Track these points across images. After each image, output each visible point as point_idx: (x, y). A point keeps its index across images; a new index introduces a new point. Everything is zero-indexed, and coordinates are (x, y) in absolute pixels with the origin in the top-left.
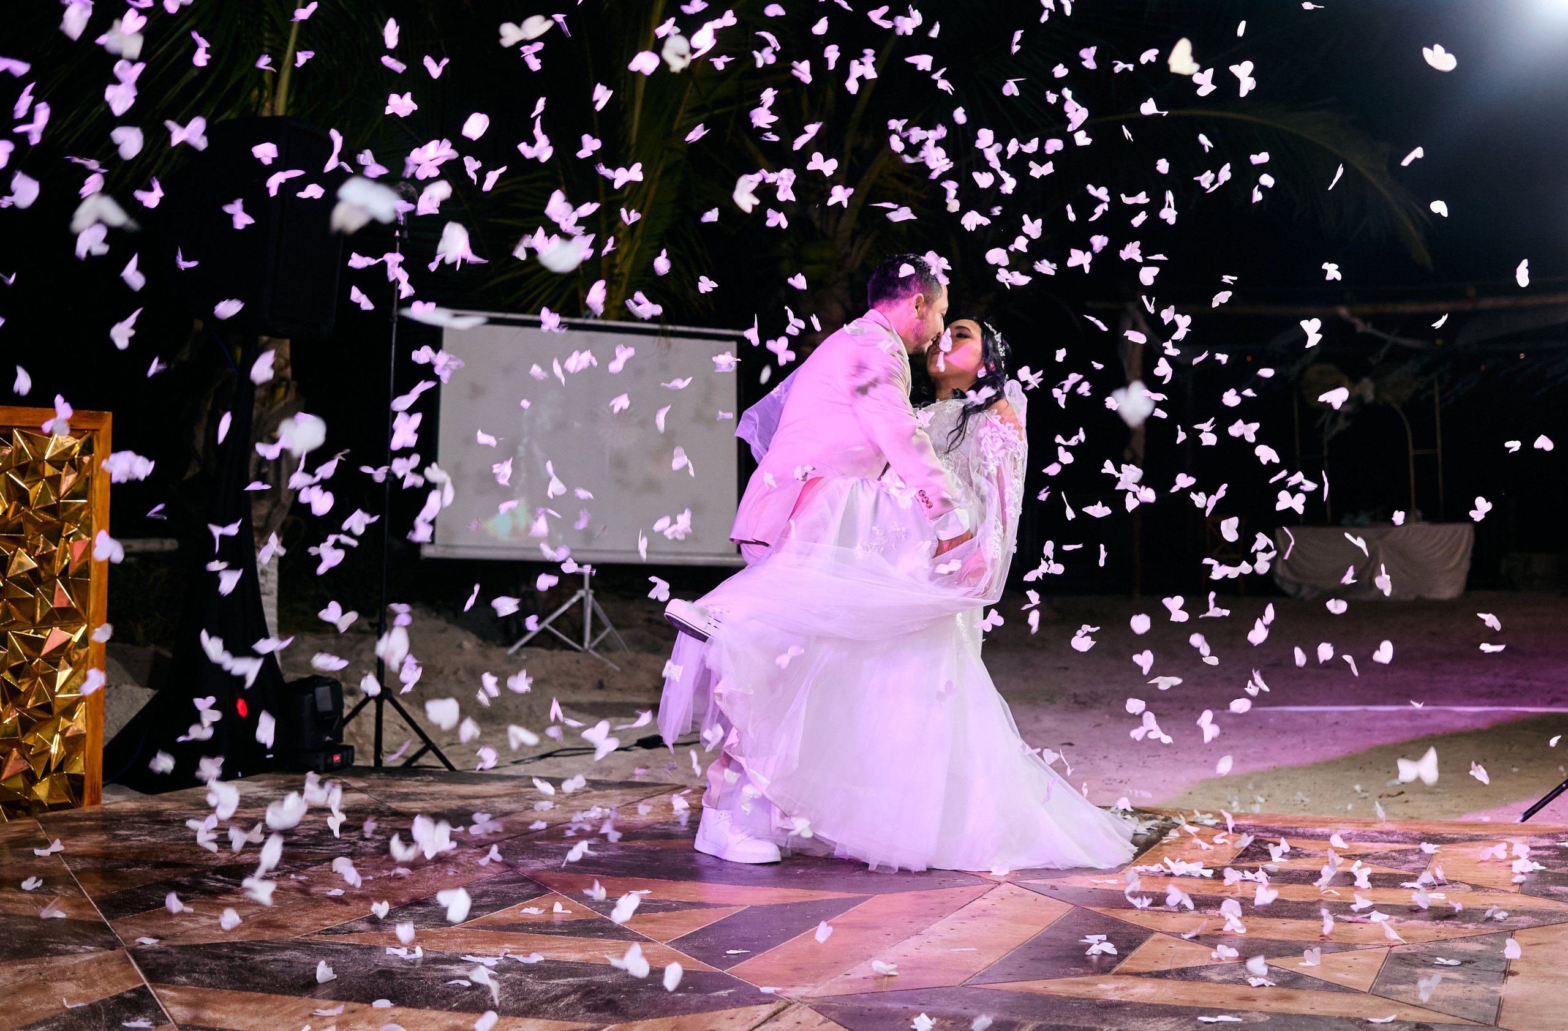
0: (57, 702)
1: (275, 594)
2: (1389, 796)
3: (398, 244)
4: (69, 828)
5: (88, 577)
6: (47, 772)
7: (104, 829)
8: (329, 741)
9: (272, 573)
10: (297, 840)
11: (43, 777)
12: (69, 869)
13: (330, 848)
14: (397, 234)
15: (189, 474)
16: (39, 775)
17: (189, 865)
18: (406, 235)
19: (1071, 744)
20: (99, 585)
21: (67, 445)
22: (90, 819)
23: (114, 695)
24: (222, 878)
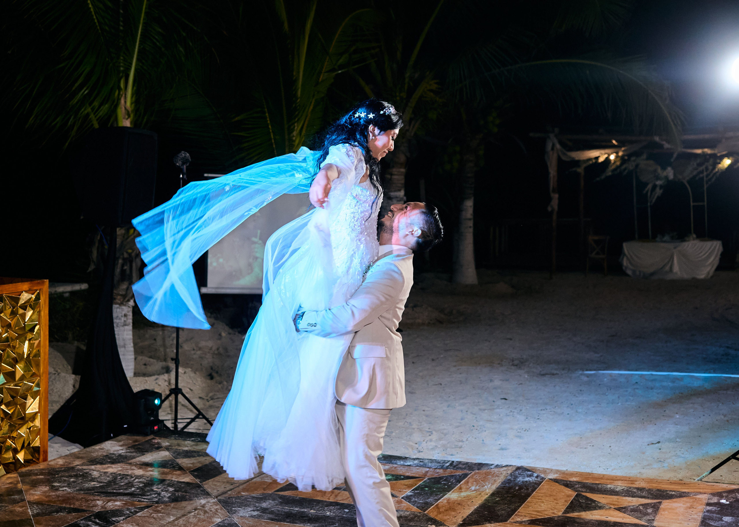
0: (27, 416)
1: (131, 324)
2: (653, 444)
3: (181, 181)
4: (33, 481)
5: (40, 357)
6: (23, 447)
7: (48, 482)
8: (153, 420)
9: (129, 315)
10: (134, 491)
11: (21, 449)
12: (30, 513)
13: (149, 497)
14: (181, 176)
15: (90, 269)
16: (19, 449)
17: (84, 511)
18: (185, 177)
19: (506, 399)
20: (45, 359)
21: (28, 298)
22: (41, 474)
23: (57, 379)
24: (98, 521)
